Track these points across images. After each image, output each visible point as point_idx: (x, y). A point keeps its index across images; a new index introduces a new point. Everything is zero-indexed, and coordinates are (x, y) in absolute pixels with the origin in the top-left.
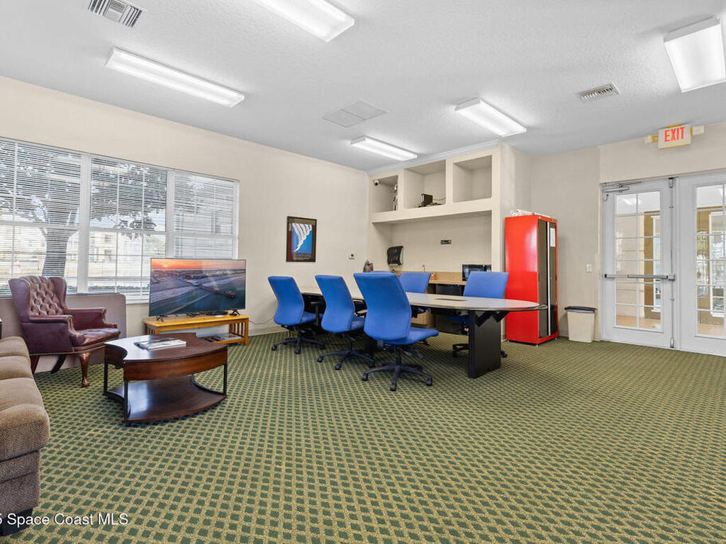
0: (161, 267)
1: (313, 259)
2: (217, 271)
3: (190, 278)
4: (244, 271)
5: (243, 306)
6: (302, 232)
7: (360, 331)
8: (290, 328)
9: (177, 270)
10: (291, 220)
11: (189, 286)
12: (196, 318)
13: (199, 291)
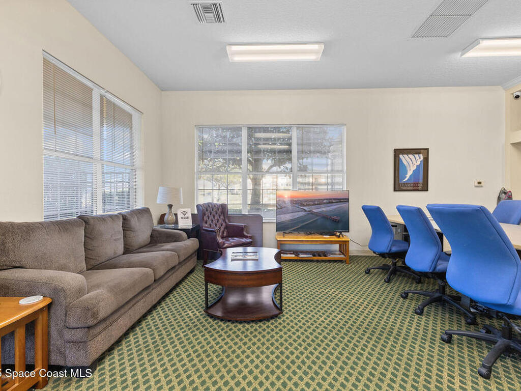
0: (283, 197)
1: (425, 188)
2: (324, 200)
3: (304, 206)
4: (347, 200)
5: (347, 229)
6: (412, 164)
7: (442, 275)
8: (383, 255)
9: (294, 199)
10: (398, 152)
11: (302, 211)
12: (310, 236)
13: (311, 215)
